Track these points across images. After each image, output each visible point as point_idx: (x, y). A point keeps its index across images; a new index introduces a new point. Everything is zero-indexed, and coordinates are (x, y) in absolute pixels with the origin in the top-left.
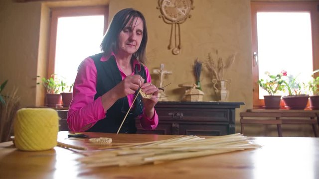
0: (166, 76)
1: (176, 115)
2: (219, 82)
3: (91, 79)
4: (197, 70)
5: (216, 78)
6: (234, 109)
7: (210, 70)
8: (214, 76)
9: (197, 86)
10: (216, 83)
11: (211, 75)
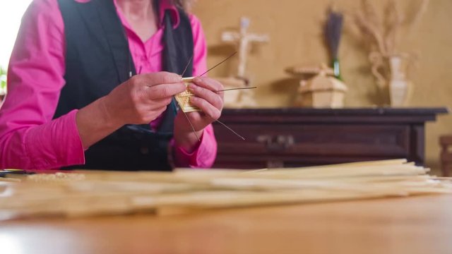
0: (254, 48)
1: (275, 140)
2: (386, 60)
3: (52, 50)
4: (331, 32)
5: (378, 50)
6: (422, 124)
7: (364, 30)
8: (373, 47)
9: (329, 71)
10: (379, 63)
11: (366, 44)
